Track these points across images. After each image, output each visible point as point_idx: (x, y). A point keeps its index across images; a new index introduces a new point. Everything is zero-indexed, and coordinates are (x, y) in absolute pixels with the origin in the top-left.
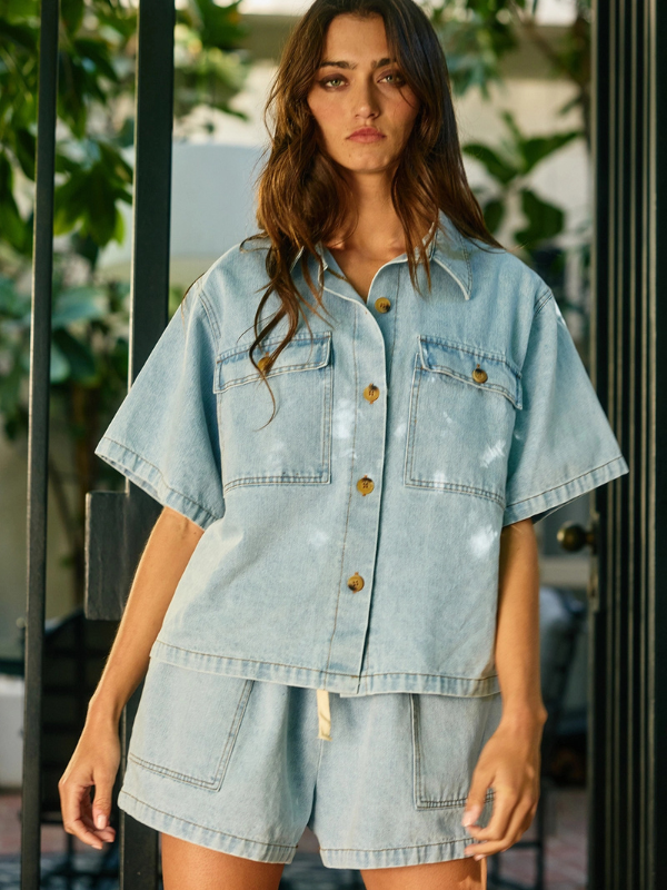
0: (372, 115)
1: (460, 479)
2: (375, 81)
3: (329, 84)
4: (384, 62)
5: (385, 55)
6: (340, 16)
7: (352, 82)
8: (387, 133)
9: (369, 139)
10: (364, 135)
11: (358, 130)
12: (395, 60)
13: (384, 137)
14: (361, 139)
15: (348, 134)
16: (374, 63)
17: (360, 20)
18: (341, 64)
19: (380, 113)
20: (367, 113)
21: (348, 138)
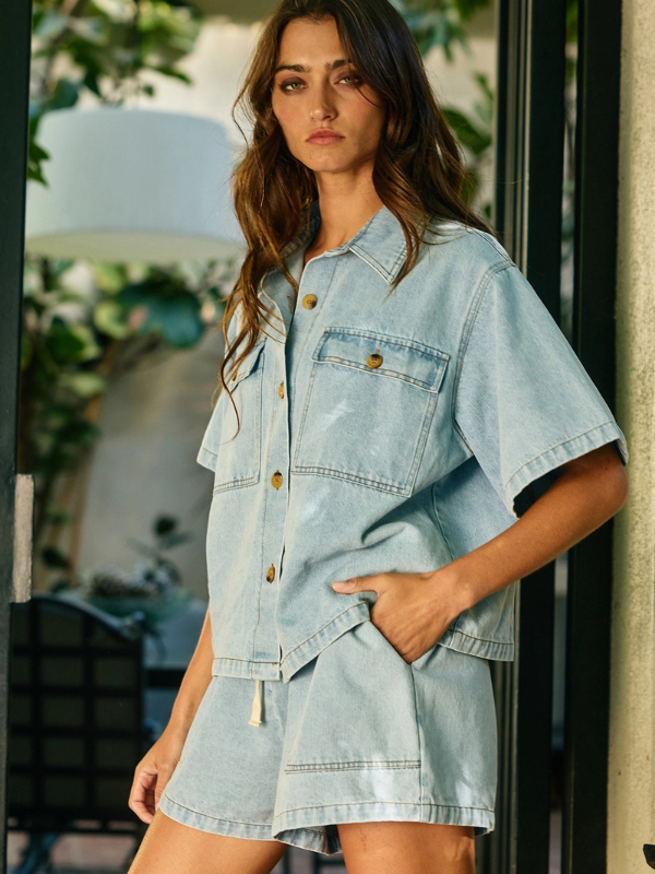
0: (326, 117)
1: (334, 463)
2: (332, 82)
3: (290, 88)
4: (338, 64)
5: (339, 56)
6: (296, 20)
7: (310, 84)
8: (345, 134)
9: (327, 140)
10: (322, 137)
11: (315, 132)
12: (350, 61)
13: (342, 137)
14: (319, 141)
15: (306, 137)
16: (328, 66)
17: (315, 23)
18: (297, 68)
19: (337, 114)
20: (321, 116)
21: (307, 141)
